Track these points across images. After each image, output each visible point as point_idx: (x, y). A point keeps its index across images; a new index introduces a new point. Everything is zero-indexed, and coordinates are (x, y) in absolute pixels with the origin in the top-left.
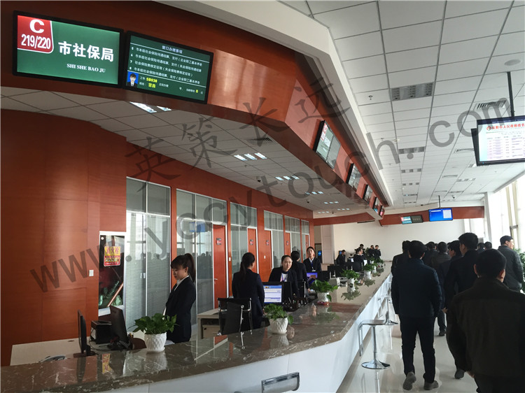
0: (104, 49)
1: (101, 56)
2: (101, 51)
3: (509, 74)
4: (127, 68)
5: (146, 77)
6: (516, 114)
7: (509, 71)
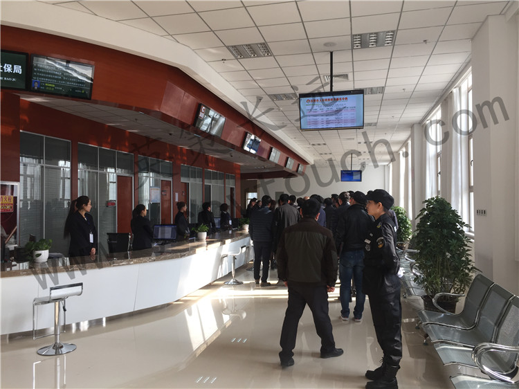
0: (15, 66)
1: (13, 70)
2: (13, 68)
3: (332, 53)
4: (32, 78)
5: (45, 83)
6: (334, 90)
7: (332, 50)
